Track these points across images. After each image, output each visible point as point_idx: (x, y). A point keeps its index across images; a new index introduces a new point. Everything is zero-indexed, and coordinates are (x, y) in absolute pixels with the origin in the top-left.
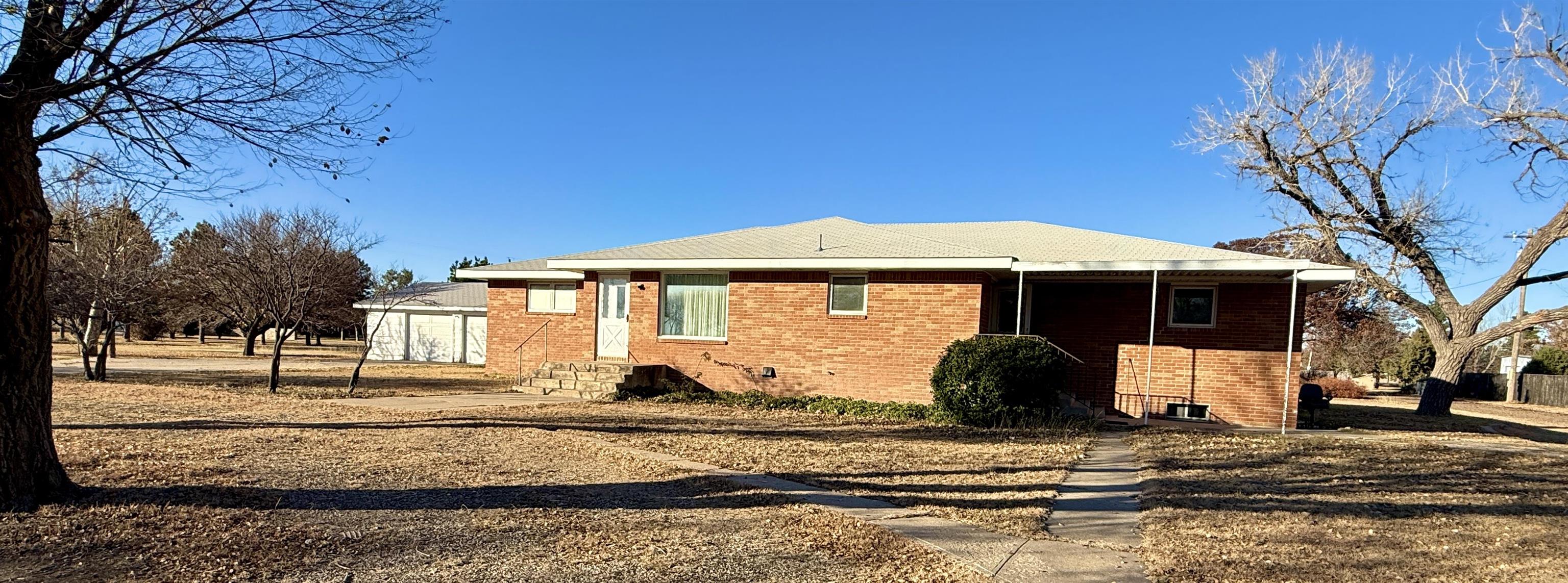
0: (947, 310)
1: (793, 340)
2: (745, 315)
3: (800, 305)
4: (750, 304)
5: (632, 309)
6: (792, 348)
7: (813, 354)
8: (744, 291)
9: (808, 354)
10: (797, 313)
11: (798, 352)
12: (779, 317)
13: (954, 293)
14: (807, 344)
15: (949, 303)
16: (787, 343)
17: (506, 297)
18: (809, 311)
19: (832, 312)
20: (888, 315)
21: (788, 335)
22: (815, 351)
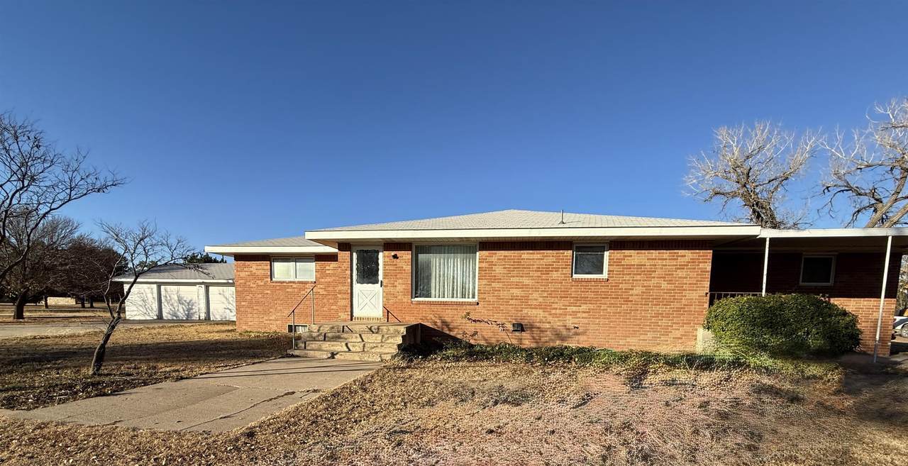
0: (680, 273)
1: (541, 300)
2: (495, 279)
3: (547, 270)
4: (499, 270)
5: (385, 276)
6: (539, 306)
7: (558, 311)
8: (494, 259)
9: (553, 311)
10: (544, 277)
11: (545, 310)
12: (526, 281)
13: (686, 259)
14: (553, 303)
15: (682, 267)
16: (535, 303)
17: (252, 269)
18: (555, 275)
19: (575, 276)
20: (627, 278)
21: (536, 295)
22: (560, 309)
